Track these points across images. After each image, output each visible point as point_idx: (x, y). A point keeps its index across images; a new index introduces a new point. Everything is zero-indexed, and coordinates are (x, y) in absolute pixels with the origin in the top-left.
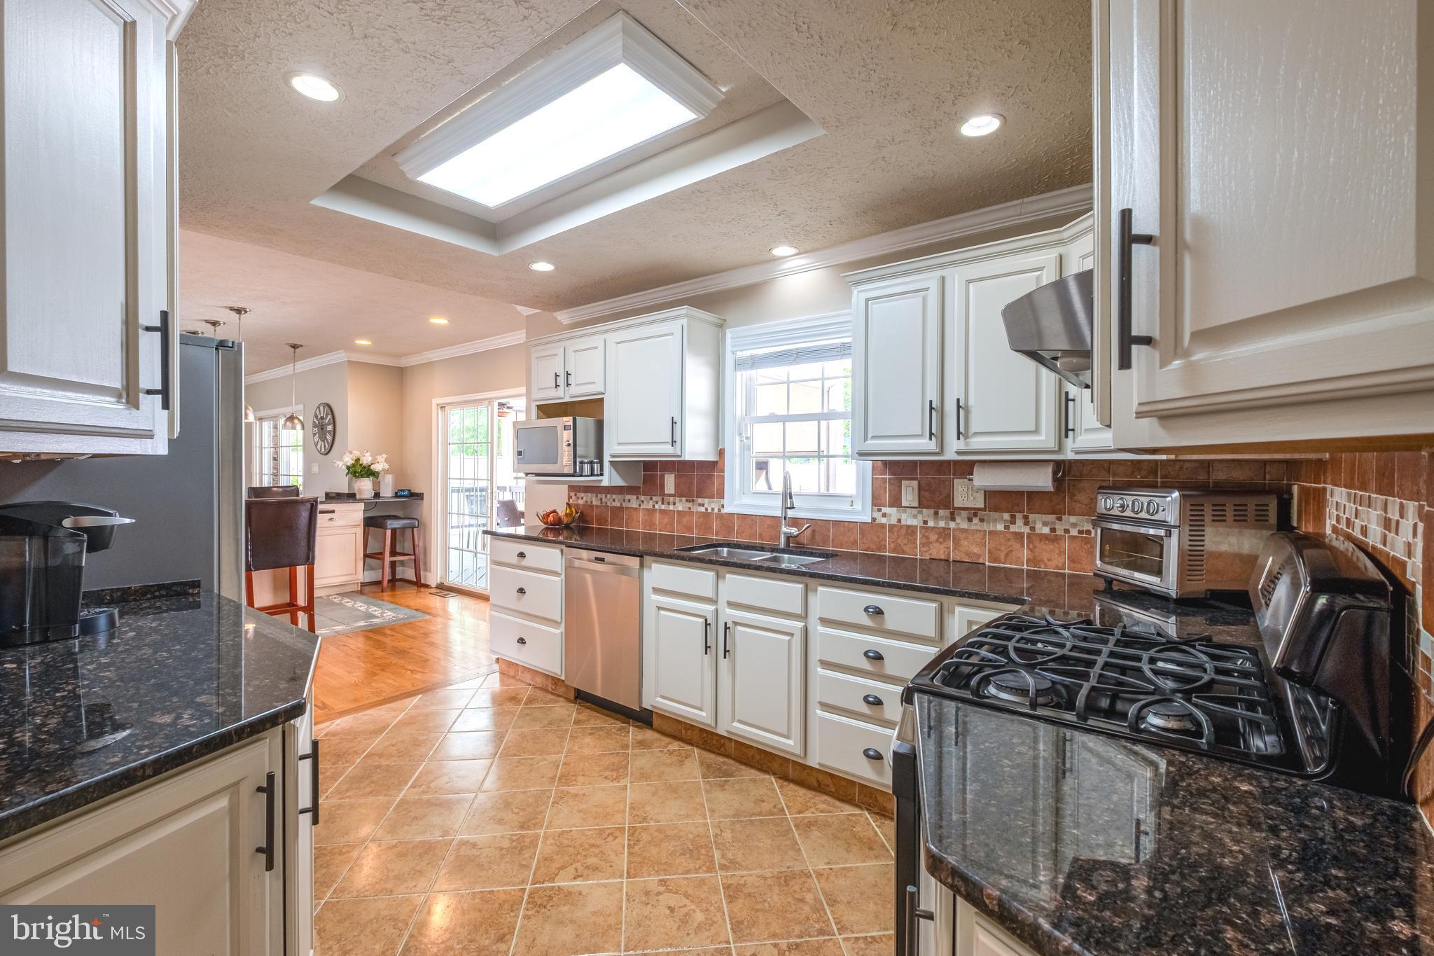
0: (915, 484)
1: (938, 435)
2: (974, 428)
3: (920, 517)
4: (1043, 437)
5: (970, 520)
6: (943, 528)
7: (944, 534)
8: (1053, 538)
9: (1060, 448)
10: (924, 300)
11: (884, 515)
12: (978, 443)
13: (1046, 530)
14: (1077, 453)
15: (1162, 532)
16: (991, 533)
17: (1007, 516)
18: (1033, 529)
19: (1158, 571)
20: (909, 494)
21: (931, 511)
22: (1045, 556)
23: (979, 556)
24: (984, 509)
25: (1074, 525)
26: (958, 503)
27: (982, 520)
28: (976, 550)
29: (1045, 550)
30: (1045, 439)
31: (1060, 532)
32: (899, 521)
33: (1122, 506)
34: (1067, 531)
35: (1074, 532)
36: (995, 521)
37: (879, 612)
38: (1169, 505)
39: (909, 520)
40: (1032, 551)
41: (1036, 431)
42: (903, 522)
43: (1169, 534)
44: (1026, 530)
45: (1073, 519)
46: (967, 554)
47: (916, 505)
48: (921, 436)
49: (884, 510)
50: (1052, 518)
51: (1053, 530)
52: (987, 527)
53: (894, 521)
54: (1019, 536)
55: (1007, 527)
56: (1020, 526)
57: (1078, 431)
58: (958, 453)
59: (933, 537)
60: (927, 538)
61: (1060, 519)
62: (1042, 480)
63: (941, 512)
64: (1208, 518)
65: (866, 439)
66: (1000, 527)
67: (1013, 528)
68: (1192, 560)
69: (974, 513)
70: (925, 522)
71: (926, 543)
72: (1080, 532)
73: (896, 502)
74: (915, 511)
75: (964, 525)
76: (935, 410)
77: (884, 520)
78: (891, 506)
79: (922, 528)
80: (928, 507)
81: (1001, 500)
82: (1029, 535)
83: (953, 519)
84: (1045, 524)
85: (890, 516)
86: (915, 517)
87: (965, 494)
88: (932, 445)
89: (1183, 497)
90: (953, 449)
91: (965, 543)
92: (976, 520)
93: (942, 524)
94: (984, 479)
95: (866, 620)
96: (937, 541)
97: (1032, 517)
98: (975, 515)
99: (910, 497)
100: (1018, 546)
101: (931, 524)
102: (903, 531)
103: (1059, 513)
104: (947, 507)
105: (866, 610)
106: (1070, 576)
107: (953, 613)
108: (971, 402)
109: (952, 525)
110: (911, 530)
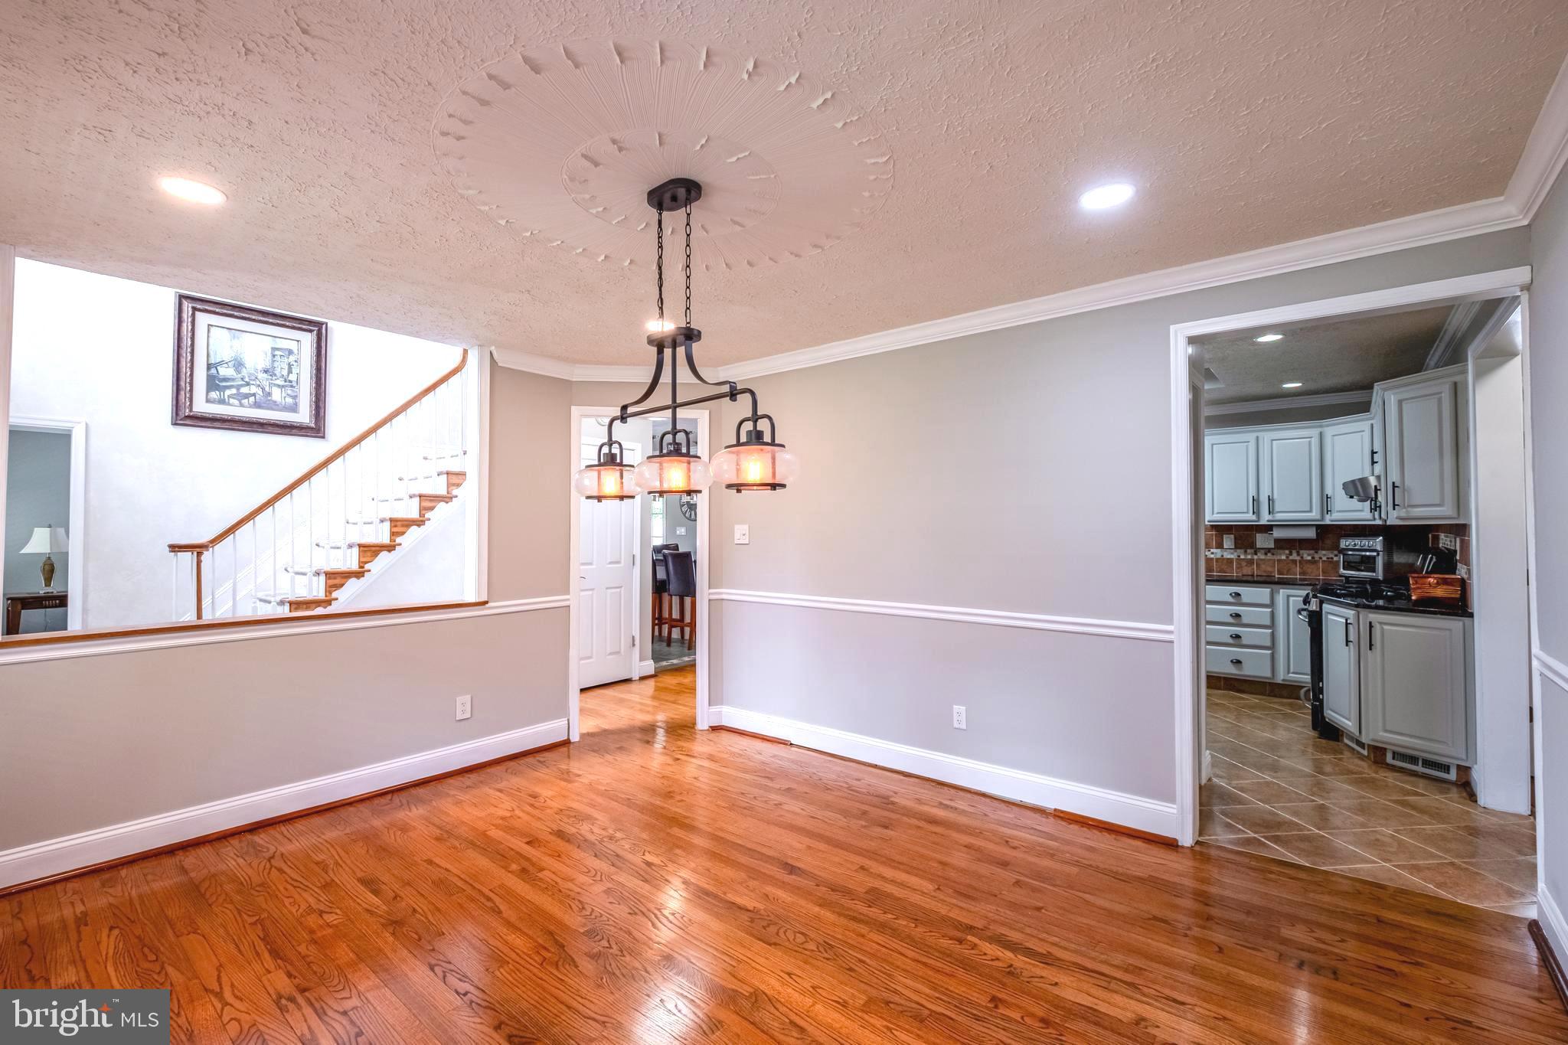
0: (1232, 536)
1: (1257, 512)
2: (1277, 509)
3: (1236, 554)
4: (1314, 514)
5: (1266, 554)
6: (1250, 559)
7: (1250, 562)
8: (1313, 562)
9: (1323, 518)
10: (1247, 447)
11: (1212, 553)
12: (1279, 516)
13: (1309, 558)
14: (1332, 521)
15: (1375, 554)
16: (1278, 560)
17: (1287, 552)
18: (1302, 557)
19: (1374, 570)
20: (1228, 541)
21: (1242, 551)
22: (1309, 571)
23: (1271, 572)
24: (1274, 549)
25: (1325, 555)
26: (1259, 545)
27: (1273, 554)
28: (1270, 569)
29: (1309, 568)
30: (1315, 514)
31: (1317, 558)
32: (1222, 556)
33: (1355, 544)
34: (1321, 558)
35: (1324, 559)
36: (1281, 554)
37: (1238, 595)
38: (1378, 543)
39: (1227, 555)
40: (1302, 568)
41: (1310, 511)
42: (1225, 557)
43: (1378, 555)
44: (1298, 558)
45: (1324, 552)
46: (1265, 571)
47: (1233, 547)
48: (1247, 512)
49: (1212, 550)
50: (1312, 552)
51: (1313, 558)
52: (1276, 558)
53: (1219, 556)
54: (1294, 562)
55: (1287, 557)
56: (1294, 556)
57: (1333, 511)
58: (1268, 521)
59: (1244, 564)
60: (1240, 564)
61: (1316, 552)
62: (1311, 534)
63: (1249, 551)
64: (1395, 547)
65: (1213, 514)
66: (1284, 557)
67: (1291, 558)
68: (1388, 566)
69: (1268, 551)
70: (1239, 556)
71: (1239, 567)
72: (1328, 558)
73: (1220, 546)
74: (1232, 551)
75: (1263, 557)
76: (1256, 501)
77: (1212, 556)
78: (1216, 548)
79: (1237, 559)
80: (1240, 548)
81: (1282, 544)
82: (1300, 562)
83: (1256, 554)
84: (1309, 555)
85: (1216, 553)
86: (1232, 554)
87: (1262, 541)
88: (1254, 518)
89: (1384, 539)
90: (1265, 519)
91: (1263, 566)
92: (1269, 554)
93: (1249, 557)
94: (1277, 534)
95: (1231, 600)
96: (1246, 566)
97: (1301, 552)
98: (1269, 552)
99: (1229, 543)
100: (1294, 566)
101: (1242, 557)
102: (1225, 561)
103: (1316, 550)
104: (1252, 548)
105: (1231, 594)
106: (1323, 579)
107: (1279, 593)
108: (1275, 497)
109: (1255, 557)
110: (1230, 561)
